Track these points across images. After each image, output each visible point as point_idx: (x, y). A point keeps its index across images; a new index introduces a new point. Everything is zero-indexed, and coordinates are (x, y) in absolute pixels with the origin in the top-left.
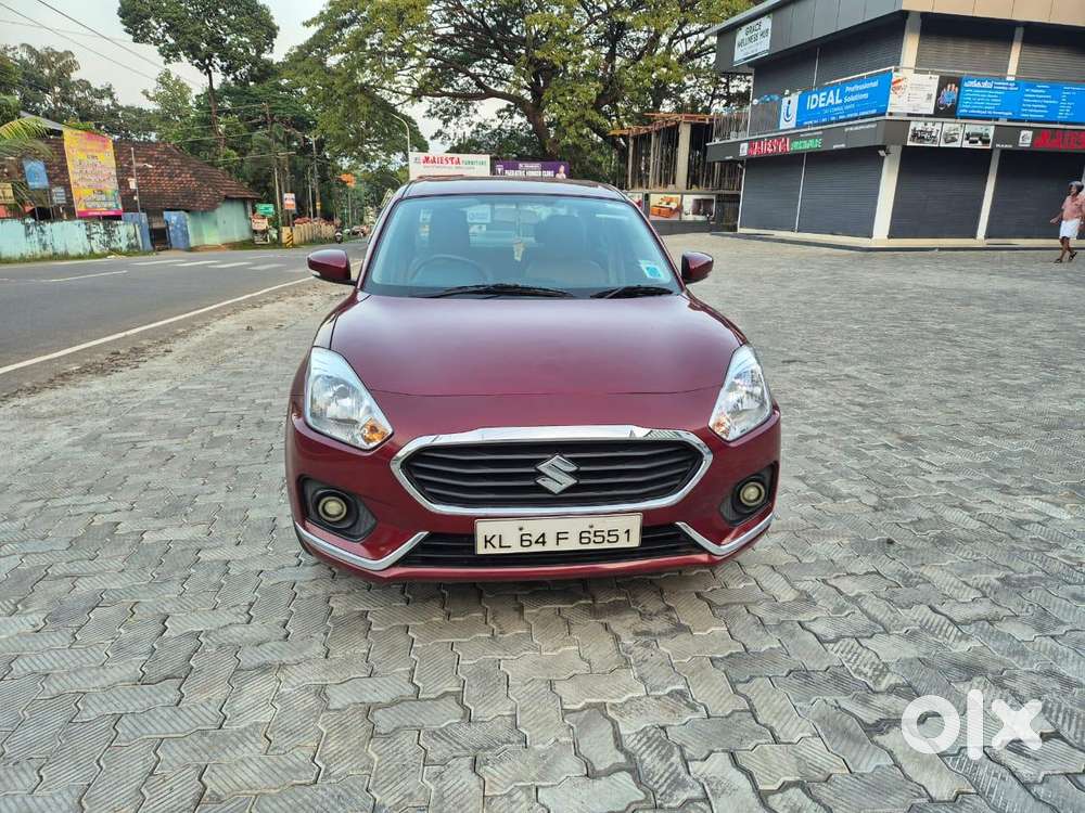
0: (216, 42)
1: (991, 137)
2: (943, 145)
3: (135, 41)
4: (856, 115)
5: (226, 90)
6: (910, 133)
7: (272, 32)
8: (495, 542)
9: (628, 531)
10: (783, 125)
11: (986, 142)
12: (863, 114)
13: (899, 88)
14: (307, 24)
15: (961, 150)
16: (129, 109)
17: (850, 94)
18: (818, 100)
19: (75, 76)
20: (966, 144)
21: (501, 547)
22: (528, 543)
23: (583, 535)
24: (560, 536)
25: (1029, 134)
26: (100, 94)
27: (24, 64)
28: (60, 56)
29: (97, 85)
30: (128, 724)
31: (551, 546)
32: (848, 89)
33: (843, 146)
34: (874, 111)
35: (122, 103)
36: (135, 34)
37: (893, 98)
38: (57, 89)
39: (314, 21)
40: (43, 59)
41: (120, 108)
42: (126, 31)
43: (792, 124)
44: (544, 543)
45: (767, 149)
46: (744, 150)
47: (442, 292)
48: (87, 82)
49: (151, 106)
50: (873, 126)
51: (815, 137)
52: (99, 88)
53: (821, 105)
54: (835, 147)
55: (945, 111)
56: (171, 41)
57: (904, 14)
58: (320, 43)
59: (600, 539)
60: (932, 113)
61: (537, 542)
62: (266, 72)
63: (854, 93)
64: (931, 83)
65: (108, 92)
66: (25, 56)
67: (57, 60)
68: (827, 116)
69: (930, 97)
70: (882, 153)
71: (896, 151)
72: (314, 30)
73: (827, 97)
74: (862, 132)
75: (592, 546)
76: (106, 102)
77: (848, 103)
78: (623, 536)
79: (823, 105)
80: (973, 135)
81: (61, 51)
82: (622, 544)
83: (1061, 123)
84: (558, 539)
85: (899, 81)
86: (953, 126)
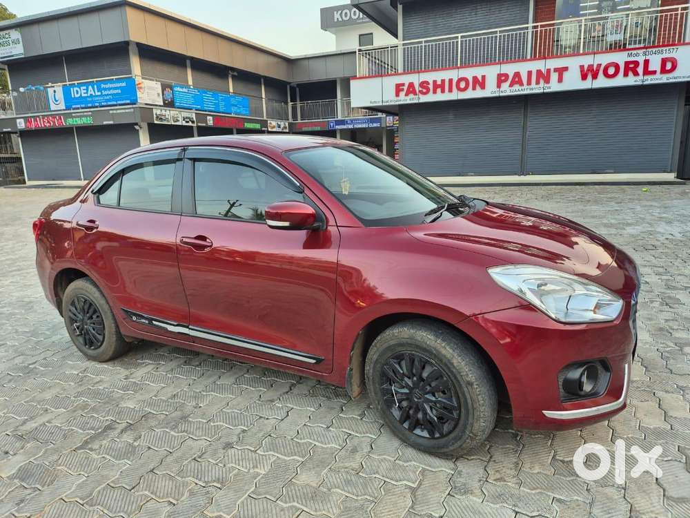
1: (195, 119)
2: (173, 123)
4: (115, 103)
6: (155, 116)
10: (53, 107)
11: (193, 122)
13: (141, 88)
15: (182, 126)
17: (105, 89)
18: (78, 92)
20: (184, 123)
25: (211, 118)
32: (103, 86)
33: (111, 122)
34: (128, 101)
37: (139, 94)
43: (62, 106)
45: (43, 124)
46: (21, 124)
50: (132, 110)
51: (86, 116)
53: (83, 95)
54: (105, 123)
60: (162, 104)
63: (109, 89)
64: (157, 87)
68: (90, 102)
69: (159, 95)
70: (137, 127)
71: (145, 126)
73: (87, 89)
74: (122, 114)
77: (106, 95)
79: (86, 95)
80: (187, 118)
83: (223, 113)
85: (140, 84)
86: (174, 112)
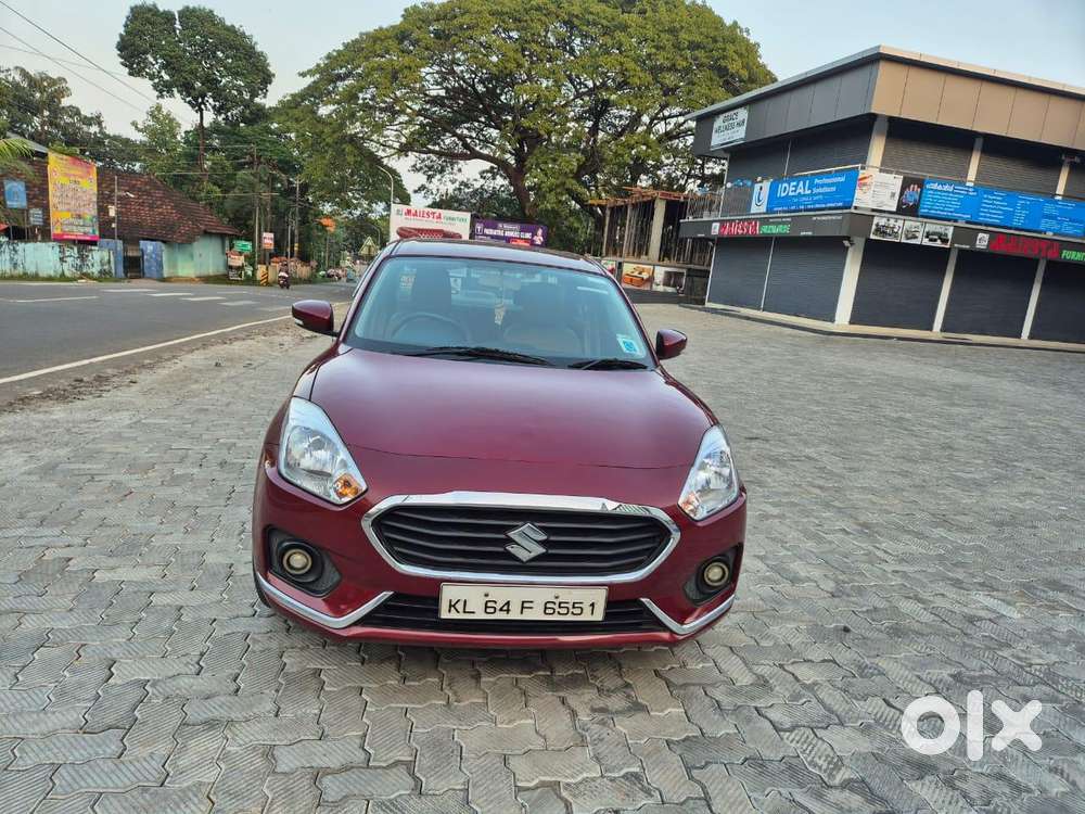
0: (211, 83)
1: (950, 237)
2: (903, 241)
3: (130, 74)
4: (824, 206)
5: (216, 128)
6: (874, 227)
7: (267, 78)
8: (460, 606)
9: (593, 605)
10: (754, 209)
11: (945, 241)
12: (829, 205)
13: (865, 185)
14: (303, 75)
15: (921, 246)
16: (116, 138)
17: (818, 186)
18: (787, 189)
19: (65, 102)
20: (926, 242)
21: (465, 612)
22: (492, 610)
23: (548, 605)
24: (525, 605)
25: (986, 236)
26: (88, 121)
27: (16, 86)
28: (53, 82)
29: (86, 112)
30: (65, 774)
31: (515, 615)
32: (817, 181)
33: (810, 233)
34: (840, 204)
35: (110, 131)
36: (131, 67)
37: (858, 193)
38: (46, 113)
39: (310, 72)
40: (34, 83)
41: (108, 136)
42: (122, 64)
43: (763, 209)
44: (508, 611)
45: (737, 230)
46: (716, 229)
47: (424, 351)
48: (78, 109)
49: (138, 137)
50: (840, 218)
51: (784, 223)
52: (89, 116)
53: (791, 194)
54: (803, 234)
55: (907, 210)
56: (166, 77)
57: (873, 117)
58: (315, 93)
59: (564, 611)
60: (894, 209)
61: (501, 610)
62: (258, 115)
63: (822, 186)
64: (895, 182)
65: (97, 120)
66: (18, 78)
67: (50, 86)
68: (798, 204)
69: (893, 195)
70: (846, 243)
71: (860, 243)
72: (309, 80)
73: (796, 187)
74: (829, 222)
75: (556, 617)
76: (94, 129)
77: (816, 195)
78: (587, 609)
79: (793, 194)
80: (934, 234)
81: (55, 77)
82: (586, 617)
83: (1017, 229)
84: (523, 608)
85: (865, 178)
86: (914, 224)
